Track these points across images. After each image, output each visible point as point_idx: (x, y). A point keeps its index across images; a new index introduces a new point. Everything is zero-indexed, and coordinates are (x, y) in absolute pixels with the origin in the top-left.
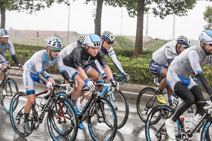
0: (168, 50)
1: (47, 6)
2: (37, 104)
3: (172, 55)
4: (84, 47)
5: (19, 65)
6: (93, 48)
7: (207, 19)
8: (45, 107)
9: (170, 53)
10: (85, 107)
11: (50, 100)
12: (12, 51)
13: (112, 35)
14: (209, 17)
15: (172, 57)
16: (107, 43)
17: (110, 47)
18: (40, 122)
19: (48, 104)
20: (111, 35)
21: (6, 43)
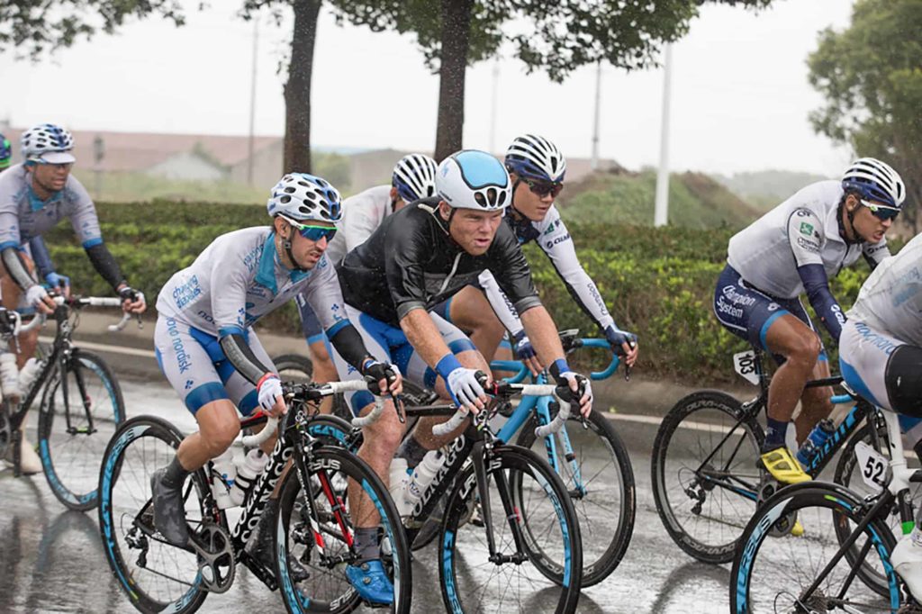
0: (803, 224)
1: (103, 29)
2: (219, 476)
3: (820, 246)
4: (431, 210)
5: (124, 288)
6: (472, 216)
7: (824, 82)
8: (257, 489)
9: (812, 238)
10: (429, 489)
11: (278, 459)
12: (86, 225)
13: (554, 154)
14: (831, 75)
15: (823, 259)
16: (532, 189)
17: (547, 206)
18: (238, 556)
19: (272, 475)
20: (549, 154)
21: (57, 191)
